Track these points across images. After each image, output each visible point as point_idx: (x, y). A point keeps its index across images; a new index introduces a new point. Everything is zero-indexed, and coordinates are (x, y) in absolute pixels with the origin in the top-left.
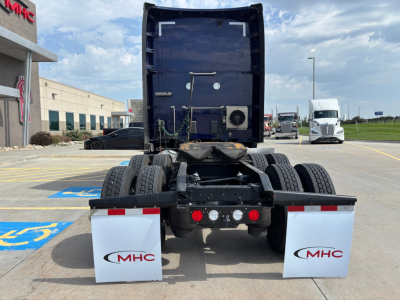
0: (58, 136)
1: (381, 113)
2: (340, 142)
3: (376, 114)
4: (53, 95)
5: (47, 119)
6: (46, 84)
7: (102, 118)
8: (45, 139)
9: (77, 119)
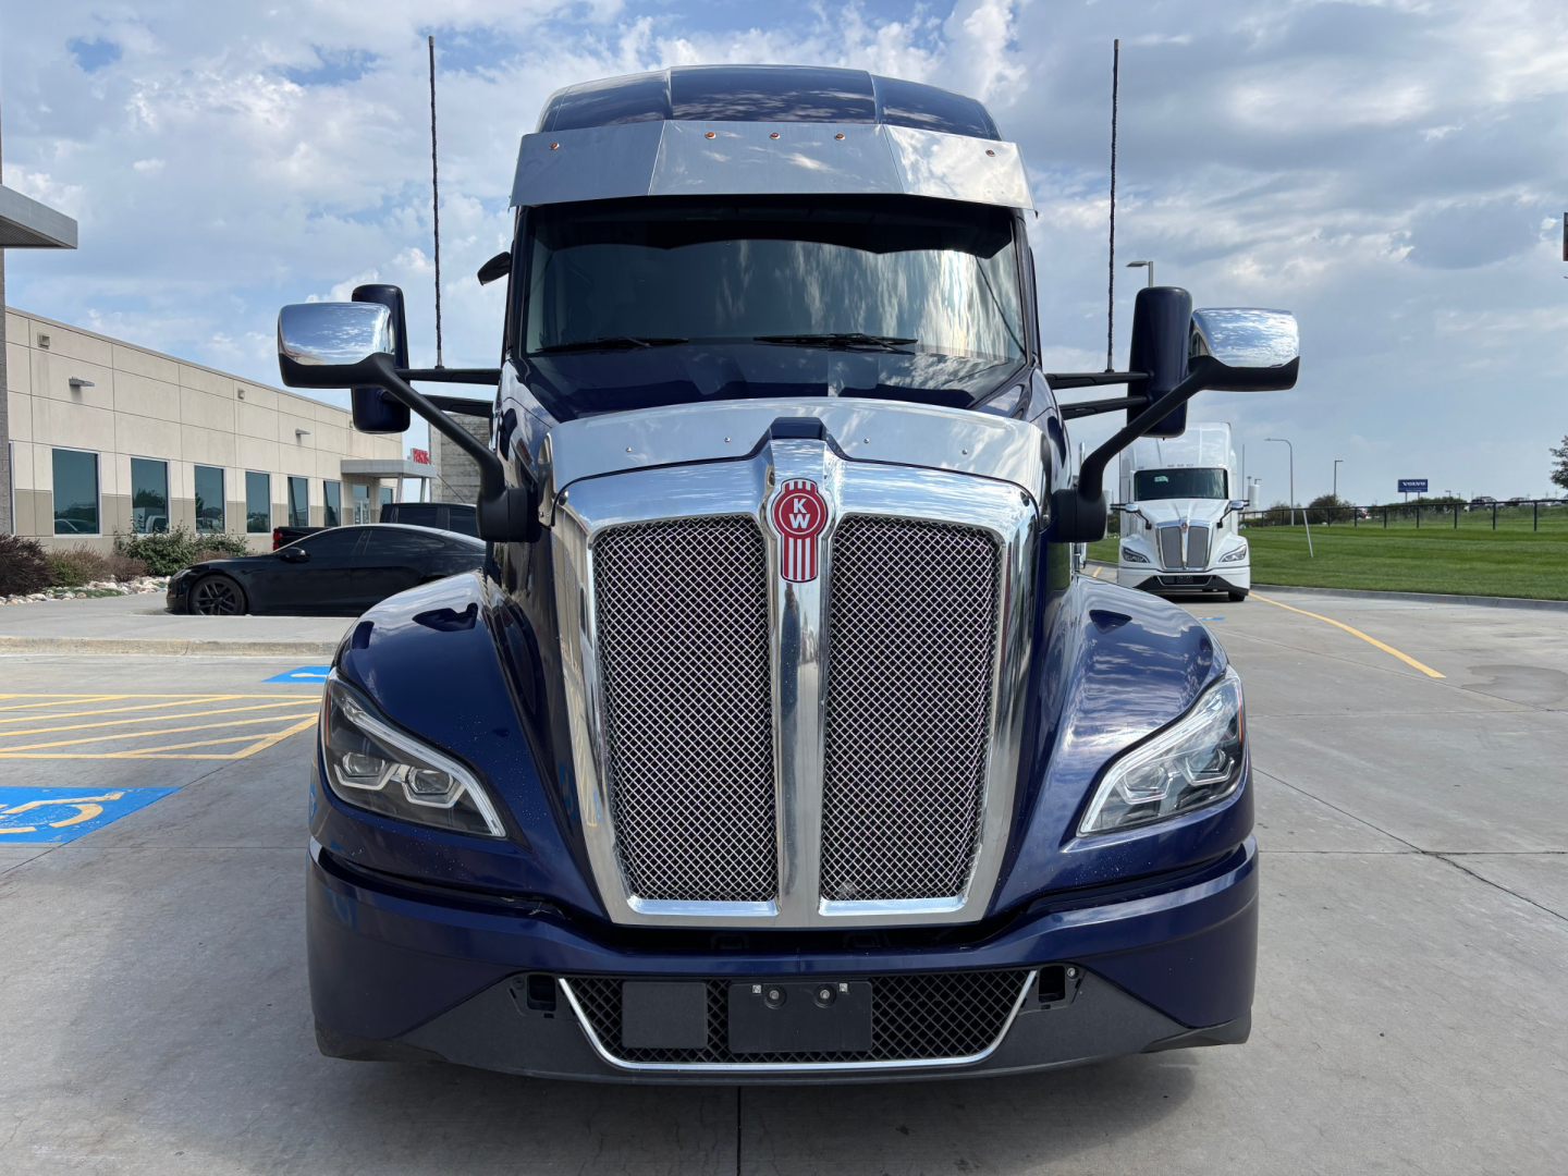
0: (84, 556)
1: (1422, 486)
2: (1237, 595)
3: (1403, 486)
4: (76, 386)
5: (46, 483)
6: (44, 341)
7: (296, 486)
8: (18, 566)
9: (181, 488)
